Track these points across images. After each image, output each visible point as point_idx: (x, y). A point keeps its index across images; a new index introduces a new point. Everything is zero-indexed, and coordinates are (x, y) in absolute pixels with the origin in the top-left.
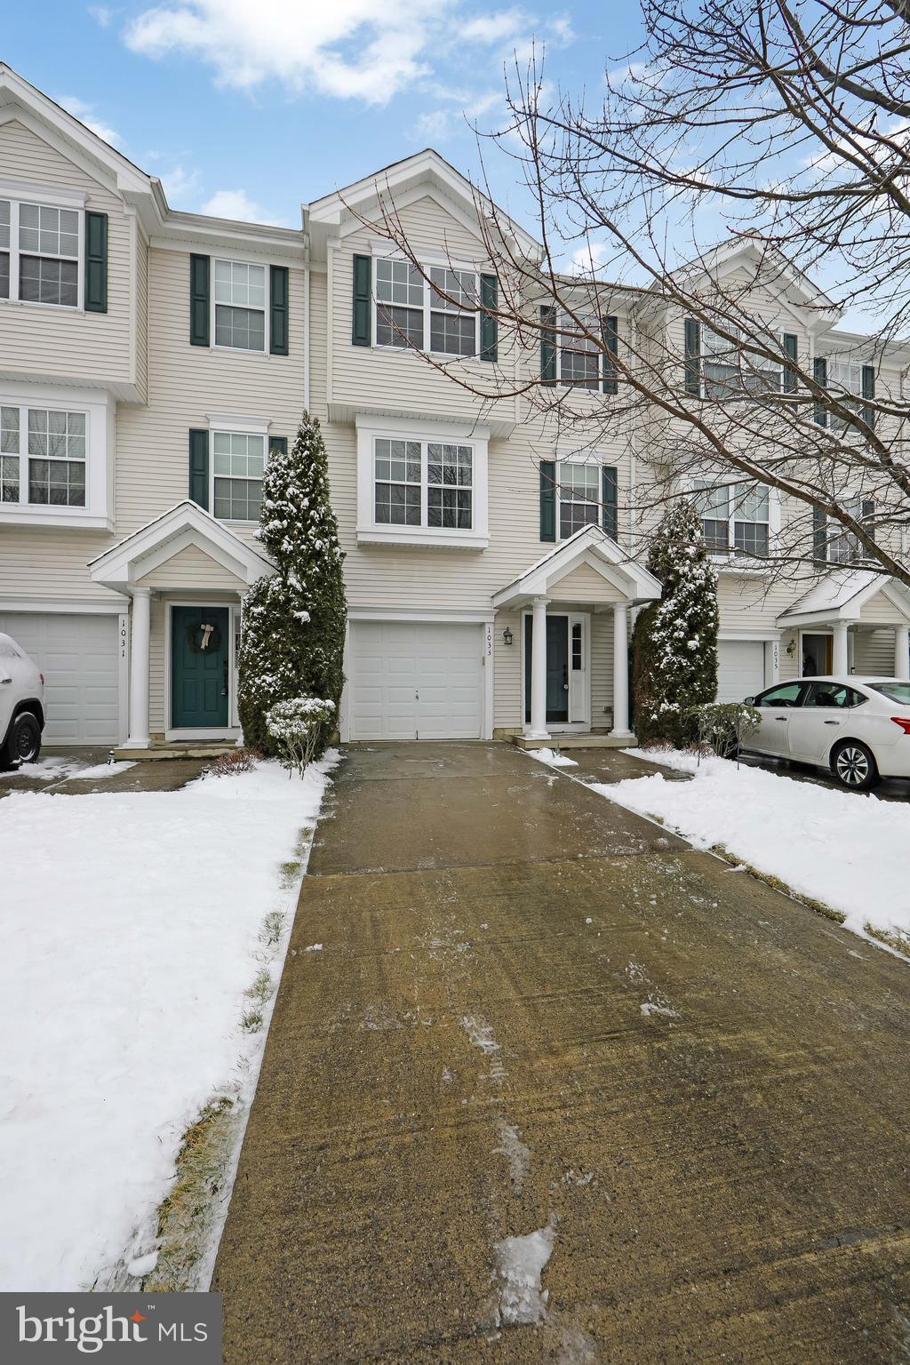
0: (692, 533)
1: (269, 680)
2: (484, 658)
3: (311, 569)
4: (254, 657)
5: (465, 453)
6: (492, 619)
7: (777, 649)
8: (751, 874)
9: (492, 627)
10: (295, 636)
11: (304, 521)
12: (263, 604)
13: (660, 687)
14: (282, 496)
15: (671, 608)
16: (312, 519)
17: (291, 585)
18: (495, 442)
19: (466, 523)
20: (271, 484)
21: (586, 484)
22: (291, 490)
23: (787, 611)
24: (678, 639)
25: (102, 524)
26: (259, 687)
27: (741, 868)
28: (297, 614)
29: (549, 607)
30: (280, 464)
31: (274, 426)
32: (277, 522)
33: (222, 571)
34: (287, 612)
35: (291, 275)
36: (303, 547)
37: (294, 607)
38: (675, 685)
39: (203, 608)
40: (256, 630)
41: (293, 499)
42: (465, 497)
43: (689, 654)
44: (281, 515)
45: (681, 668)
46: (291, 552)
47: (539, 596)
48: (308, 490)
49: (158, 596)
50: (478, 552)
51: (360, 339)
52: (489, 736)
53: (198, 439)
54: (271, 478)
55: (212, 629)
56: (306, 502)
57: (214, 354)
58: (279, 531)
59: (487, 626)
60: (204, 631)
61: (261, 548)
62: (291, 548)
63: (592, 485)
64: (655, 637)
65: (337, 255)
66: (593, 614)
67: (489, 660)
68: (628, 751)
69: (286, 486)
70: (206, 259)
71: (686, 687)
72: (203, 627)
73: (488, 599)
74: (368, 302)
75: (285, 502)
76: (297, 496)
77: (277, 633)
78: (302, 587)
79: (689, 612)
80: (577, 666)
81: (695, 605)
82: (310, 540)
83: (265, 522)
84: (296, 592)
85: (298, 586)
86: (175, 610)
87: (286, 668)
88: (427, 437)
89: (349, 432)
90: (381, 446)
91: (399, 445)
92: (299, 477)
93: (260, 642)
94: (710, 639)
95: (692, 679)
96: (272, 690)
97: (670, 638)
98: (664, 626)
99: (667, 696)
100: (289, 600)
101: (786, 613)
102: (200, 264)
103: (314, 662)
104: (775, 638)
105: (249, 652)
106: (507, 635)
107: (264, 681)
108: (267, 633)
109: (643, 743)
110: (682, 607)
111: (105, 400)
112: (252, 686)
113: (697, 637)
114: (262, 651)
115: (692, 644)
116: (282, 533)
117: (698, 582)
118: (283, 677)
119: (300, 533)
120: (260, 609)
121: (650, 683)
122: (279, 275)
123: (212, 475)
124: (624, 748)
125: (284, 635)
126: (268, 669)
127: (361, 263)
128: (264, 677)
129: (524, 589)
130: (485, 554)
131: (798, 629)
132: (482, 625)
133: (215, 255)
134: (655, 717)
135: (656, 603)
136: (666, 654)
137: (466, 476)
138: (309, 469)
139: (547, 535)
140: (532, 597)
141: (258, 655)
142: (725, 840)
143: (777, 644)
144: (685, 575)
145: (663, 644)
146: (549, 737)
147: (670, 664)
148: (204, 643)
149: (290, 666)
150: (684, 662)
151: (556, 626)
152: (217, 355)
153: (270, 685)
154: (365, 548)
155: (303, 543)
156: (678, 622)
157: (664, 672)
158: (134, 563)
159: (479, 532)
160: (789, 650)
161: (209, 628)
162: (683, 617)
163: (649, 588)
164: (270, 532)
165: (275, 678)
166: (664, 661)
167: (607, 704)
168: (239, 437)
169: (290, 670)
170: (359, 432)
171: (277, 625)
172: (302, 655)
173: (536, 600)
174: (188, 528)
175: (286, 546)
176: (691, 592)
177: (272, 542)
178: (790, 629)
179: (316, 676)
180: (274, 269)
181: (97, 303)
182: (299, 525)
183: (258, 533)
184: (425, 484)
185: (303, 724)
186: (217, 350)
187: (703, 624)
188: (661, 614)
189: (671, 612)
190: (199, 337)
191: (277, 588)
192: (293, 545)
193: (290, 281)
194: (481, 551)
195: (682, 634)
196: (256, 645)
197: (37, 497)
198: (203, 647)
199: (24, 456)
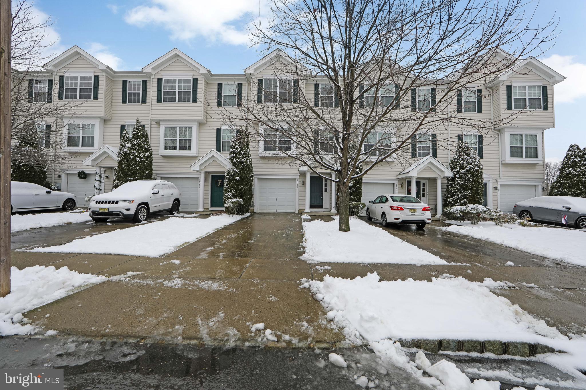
1: (229, 194)
2: (296, 189)
3: (240, 166)
6: (298, 177)
7: (397, 185)
10: (236, 183)
11: (239, 154)
12: (229, 175)
14: (234, 148)
17: (235, 170)
19: (290, 149)
20: (232, 145)
22: (237, 146)
25: (195, 155)
26: (227, 196)
28: (236, 178)
30: (234, 140)
31: (238, 126)
32: (233, 155)
33: (221, 166)
34: (234, 177)
35: (243, 85)
37: (236, 176)
39: (219, 175)
41: (237, 149)
42: (289, 142)
43: (350, 187)
44: (234, 153)
49: (207, 173)
51: (259, 101)
52: (297, 212)
53: (219, 131)
54: (232, 143)
56: (240, 149)
59: (297, 179)
61: (229, 161)
63: (331, 136)
65: (254, 79)
67: (298, 189)
69: (236, 145)
70: (221, 84)
73: (298, 171)
74: (262, 91)
75: (235, 150)
77: (232, 182)
80: (326, 191)
83: (230, 154)
84: (237, 172)
85: (237, 171)
86: (212, 176)
87: (233, 191)
92: (239, 143)
95: (351, 195)
100: (234, 174)
101: (400, 174)
102: (220, 85)
103: (240, 190)
104: (396, 182)
106: (303, 182)
108: (230, 182)
111: (196, 123)
113: (352, 182)
114: (228, 187)
115: (350, 185)
116: (234, 157)
119: (238, 157)
120: (228, 177)
122: (240, 86)
123: (222, 140)
124: (333, 215)
127: (260, 81)
131: (404, 179)
133: (224, 82)
146: (310, 212)
148: (219, 184)
151: (319, 179)
155: (239, 160)
158: (201, 165)
160: (402, 186)
161: (220, 181)
164: (231, 157)
168: (229, 130)
172: (238, 188)
173: (306, 172)
174: (213, 156)
175: (235, 161)
177: (231, 159)
178: (401, 179)
179: (241, 193)
180: (239, 84)
181: (195, 100)
183: (228, 157)
184: (278, 139)
185: (232, 204)
186: (224, 107)
190: (219, 104)
191: (232, 171)
193: (243, 87)
196: (227, 185)
197: (181, 149)
198: (219, 186)
199: (178, 139)
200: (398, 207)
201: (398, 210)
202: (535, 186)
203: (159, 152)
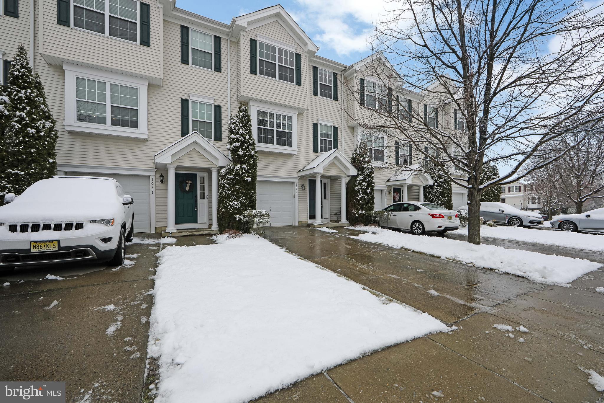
1: (236, 203)
2: (294, 195)
3: (250, 162)
4: (229, 194)
5: (290, 118)
6: (297, 181)
7: (386, 192)
8: (414, 252)
9: (297, 183)
10: (245, 187)
11: (247, 143)
12: (232, 175)
13: (358, 205)
14: (238, 133)
15: (361, 178)
16: (250, 143)
17: (244, 168)
18: (299, 114)
19: (289, 144)
20: (233, 128)
21: (328, 132)
22: (241, 131)
23: (389, 180)
24: (364, 189)
25: (146, 137)
26: (232, 206)
27: (411, 251)
28: (247, 179)
29: (322, 177)
30: (236, 121)
31: (216, 101)
32: (237, 143)
33: (206, 160)
34: (242, 177)
35: (222, 40)
36: (247, 153)
37: (245, 176)
38: (363, 205)
40: (229, 184)
41: (242, 135)
42: (289, 135)
43: (367, 194)
44: (238, 141)
45: (365, 199)
46: (242, 155)
47: (319, 173)
48: (247, 132)
49: (178, 169)
50: (292, 155)
51: (253, 71)
52: (297, 224)
53: (185, 103)
54: (233, 126)
57: (191, 68)
58: (238, 147)
59: (296, 183)
62: (242, 153)
63: (330, 133)
64: (356, 188)
65: (244, 38)
66: (331, 179)
67: (297, 196)
68: (347, 227)
69: (239, 130)
70: (187, 28)
71: (367, 205)
73: (296, 173)
74: (256, 58)
75: (239, 136)
76: (244, 134)
77: (239, 185)
78: (247, 168)
79: (367, 180)
80: (325, 198)
81: (369, 178)
82: (250, 151)
83: (231, 142)
84: (245, 170)
86: (178, 174)
87: (242, 199)
88: (276, 111)
90: (259, 113)
91: (266, 113)
92: (244, 126)
93: (231, 189)
94: (372, 190)
95: (367, 203)
96: (237, 207)
97: (361, 188)
98: (359, 184)
99: (360, 208)
100: (243, 173)
102: (185, 30)
104: (385, 189)
105: (226, 193)
106: (303, 186)
107: (234, 204)
108: (234, 186)
109: (352, 224)
110: (365, 179)
111: (147, 84)
112: (228, 206)
113: (369, 188)
114: (232, 192)
115: (368, 191)
116: (239, 147)
117: (370, 170)
118: (242, 202)
119: (246, 148)
121: (355, 204)
122: (217, 40)
123: (191, 119)
124: (346, 226)
125: (241, 186)
126: (235, 199)
127: (253, 42)
128: (234, 202)
129: (316, 171)
130: (295, 156)
131: (392, 186)
132: (293, 183)
133: (191, 27)
134: (357, 215)
135: (356, 177)
136: (360, 194)
137: (290, 126)
138: (248, 124)
139: (315, 150)
140: (316, 173)
141: (230, 194)
144: (365, 168)
145: (359, 191)
146: (322, 223)
147: (361, 197)
148: (188, 188)
149: (244, 198)
150: (366, 197)
152: (192, 69)
153: (236, 205)
155: (247, 152)
156: (364, 183)
157: (359, 200)
158: (173, 155)
159: (294, 149)
160: (389, 193)
161: (190, 182)
162: (365, 182)
163: (354, 171)
164: (234, 147)
165: (238, 202)
166: (360, 196)
167: (336, 212)
168: (202, 104)
169: (244, 200)
170: (251, 107)
171: (238, 182)
172: (248, 193)
175: (241, 153)
176: (367, 174)
177: (234, 151)
178: (389, 186)
180: (215, 37)
181: (146, 42)
182: (246, 145)
183: (229, 146)
184: (275, 129)
186: (192, 67)
187: (370, 184)
188: (358, 180)
189: (361, 180)
190: (185, 60)
191: (238, 169)
192: (243, 152)
193: (222, 43)
194: (294, 155)
195: (365, 187)
196: (229, 190)
198: (187, 190)
199: (109, 104)
202: (463, 193)
203: (64, 124)
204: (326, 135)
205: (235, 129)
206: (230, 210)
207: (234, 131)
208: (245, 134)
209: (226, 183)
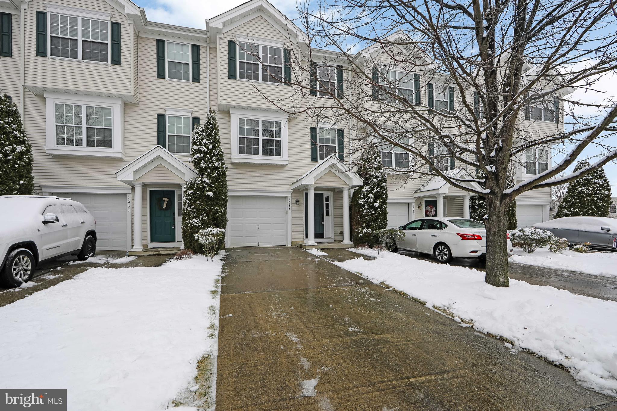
0: (376, 158)
1: (196, 221)
2: (287, 211)
3: (213, 174)
4: (189, 211)
5: (278, 124)
6: (290, 194)
7: (414, 206)
8: (394, 291)
9: (290, 198)
10: (207, 202)
11: (210, 154)
12: (193, 189)
13: (363, 222)
14: (200, 144)
15: (367, 189)
16: (214, 153)
17: (205, 181)
18: (290, 120)
19: (279, 154)
21: (330, 137)
22: (204, 141)
23: (418, 190)
24: (370, 202)
25: (119, 155)
26: (192, 224)
27: (391, 289)
28: (208, 193)
29: (315, 189)
30: (199, 130)
31: (194, 113)
32: (198, 155)
33: (174, 175)
34: (203, 192)
35: (201, 48)
36: (210, 165)
37: (206, 191)
38: (369, 222)
39: (164, 191)
40: (190, 200)
41: (205, 145)
42: (278, 143)
43: (375, 209)
44: (200, 152)
45: (372, 214)
46: (205, 167)
47: (311, 185)
48: (212, 141)
49: (145, 186)
50: (283, 166)
51: (232, 76)
52: (290, 244)
53: (161, 118)
54: (196, 136)
55: (168, 200)
56: (211, 146)
58: (199, 158)
59: (288, 198)
60: (164, 200)
61: (192, 166)
62: (205, 165)
63: (333, 137)
64: (361, 201)
65: (221, 41)
66: (334, 192)
67: (289, 212)
68: (350, 250)
69: (202, 140)
70: (163, 41)
71: (374, 222)
72: (164, 199)
73: (289, 186)
74: (235, 61)
75: (202, 147)
76: (207, 144)
77: (199, 201)
78: (210, 182)
79: (375, 191)
80: (328, 214)
81: (377, 188)
82: (213, 162)
83: (193, 154)
84: (207, 184)
85: (208, 182)
86: (151, 192)
87: (204, 216)
88: (261, 117)
89: (227, 115)
90: (241, 121)
91: (249, 121)
92: (208, 136)
93: (192, 205)
94: (384, 202)
95: (377, 219)
96: (197, 225)
97: (367, 202)
98: (365, 197)
99: (366, 226)
100: (204, 187)
101: (418, 191)
102: (161, 44)
103: (215, 213)
104: (413, 202)
105: (187, 209)
106: (297, 201)
107: (194, 221)
108: (195, 202)
109: (356, 246)
110: (372, 189)
111: (120, 102)
112: (188, 224)
113: (378, 201)
114: (193, 209)
115: (376, 204)
116: (201, 159)
117: (378, 179)
118: (202, 220)
119: (209, 159)
120: (192, 191)
121: (359, 221)
122: (196, 49)
123: (167, 134)
124: (348, 248)
125: (202, 202)
126: (195, 216)
127: (232, 44)
128: (194, 220)
129: (304, 182)
130: (287, 167)
131: (423, 198)
132: (286, 197)
133: (167, 40)
134: (361, 235)
135: (361, 187)
136: (365, 209)
137: (279, 134)
138: (212, 132)
139: (314, 159)
140: (308, 185)
141: (191, 211)
142: (385, 280)
143: (414, 204)
144: (373, 176)
145: (364, 204)
146: (316, 244)
147: (367, 213)
148: (165, 206)
149: (205, 215)
150: (373, 212)
151: (318, 197)
152: (168, 83)
153: (196, 223)
154: (235, 164)
155: (210, 163)
156: (370, 195)
157: (364, 216)
158: (135, 172)
159: (284, 158)
160: (419, 207)
161: (167, 199)
162: (372, 193)
163: (358, 181)
164: (196, 159)
165: (198, 220)
166: (365, 211)
167: (341, 230)
168: (179, 117)
169: (205, 217)
170: (232, 116)
171: (199, 198)
172: (210, 210)
173: (309, 186)
174: (159, 157)
175: (203, 165)
176: (375, 183)
177: (196, 163)
178: (419, 198)
179: (216, 219)
180: (193, 46)
181: (116, 61)
182: (208, 156)
183: (190, 159)
184: (260, 137)
186: (169, 80)
187: (381, 196)
188: (363, 192)
189: (367, 191)
190: (161, 75)
191: (199, 183)
192: (206, 165)
193: (201, 51)
194: (285, 165)
195: (372, 200)
196: (190, 206)
197: (90, 143)
198: (164, 207)
199: (84, 126)
200: (474, 235)
201: (475, 239)
202: (542, 206)
203: (45, 148)
204: (328, 140)
205: (197, 140)
206: (190, 229)
207: (196, 141)
208: (209, 144)
209: (187, 199)
